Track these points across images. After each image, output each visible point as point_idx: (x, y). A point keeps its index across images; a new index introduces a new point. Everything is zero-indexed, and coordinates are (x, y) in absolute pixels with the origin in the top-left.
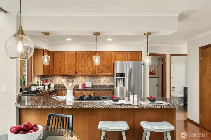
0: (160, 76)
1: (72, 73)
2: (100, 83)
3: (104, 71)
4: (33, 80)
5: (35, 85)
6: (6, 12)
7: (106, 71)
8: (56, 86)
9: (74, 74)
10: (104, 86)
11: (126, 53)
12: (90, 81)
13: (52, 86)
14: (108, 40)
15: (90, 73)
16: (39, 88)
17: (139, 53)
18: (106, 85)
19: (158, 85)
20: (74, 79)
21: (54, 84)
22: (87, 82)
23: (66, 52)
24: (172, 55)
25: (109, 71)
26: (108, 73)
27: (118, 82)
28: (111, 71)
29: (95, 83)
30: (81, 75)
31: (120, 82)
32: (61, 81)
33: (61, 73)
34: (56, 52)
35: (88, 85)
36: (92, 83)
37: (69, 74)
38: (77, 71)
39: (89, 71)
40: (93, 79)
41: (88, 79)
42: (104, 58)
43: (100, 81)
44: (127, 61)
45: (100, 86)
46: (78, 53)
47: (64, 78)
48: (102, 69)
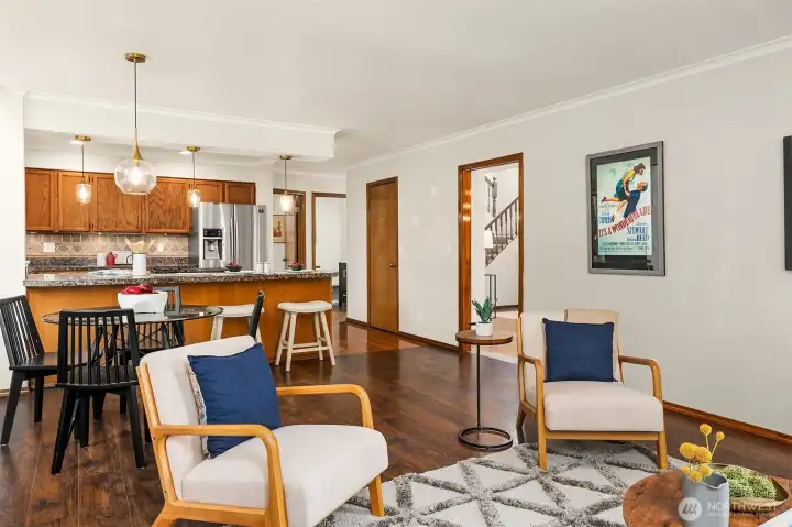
0: (292, 239)
1: (79, 226)
2: (155, 253)
3: (168, 224)
7: (173, 225)
9: (86, 229)
10: (164, 259)
11: (221, 186)
15: (132, 228)
17: (250, 187)
18: (169, 259)
19: (285, 260)
20: (80, 243)
22: (120, 249)
23: (60, 173)
24: (315, 195)
25: (181, 224)
26: (177, 228)
27: (206, 247)
28: (184, 224)
30: (105, 233)
31: (213, 247)
32: (39, 249)
35: (123, 258)
38: (95, 223)
39: (128, 224)
42: (168, 193)
43: (154, 248)
44: (224, 201)
45: (153, 260)
46: (96, 176)
47: (49, 241)
48: (162, 219)
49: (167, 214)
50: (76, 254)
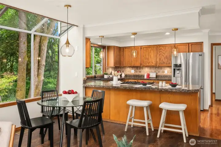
1: (138, 64)
2: (164, 74)
3: (166, 63)
4: (107, 70)
5: (107, 74)
6: (77, 26)
7: (168, 63)
8: (126, 76)
9: (140, 65)
10: (167, 76)
11: (188, 45)
12: (155, 72)
13: (123, 76)
14: (166, 34)
15: (153, 64)
16: (110, 77)
17: (201, 44)
18: (169, 76)
20: (141, 70)
21: (125, 74)
22: (152, 72)
25: (171, 63)
29: (159, 74)
31: (178, 72)
32: (130, 72)
33: (129, 65)
34: (125, 48)
35: (153, 75)
36: (156, 73)
37: (136, 65)
38: (142, 63)
39: (152, 63)
40: (157, 70)
41: (153, 70)
42: (166, 50)
43: (163, 72)
44: (189, 52)
45: (163, 76)
46: (142, 47)
47: (132, 69)
48: (164, 61)
49: (166, 59)
50: (140, 74)
